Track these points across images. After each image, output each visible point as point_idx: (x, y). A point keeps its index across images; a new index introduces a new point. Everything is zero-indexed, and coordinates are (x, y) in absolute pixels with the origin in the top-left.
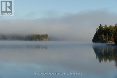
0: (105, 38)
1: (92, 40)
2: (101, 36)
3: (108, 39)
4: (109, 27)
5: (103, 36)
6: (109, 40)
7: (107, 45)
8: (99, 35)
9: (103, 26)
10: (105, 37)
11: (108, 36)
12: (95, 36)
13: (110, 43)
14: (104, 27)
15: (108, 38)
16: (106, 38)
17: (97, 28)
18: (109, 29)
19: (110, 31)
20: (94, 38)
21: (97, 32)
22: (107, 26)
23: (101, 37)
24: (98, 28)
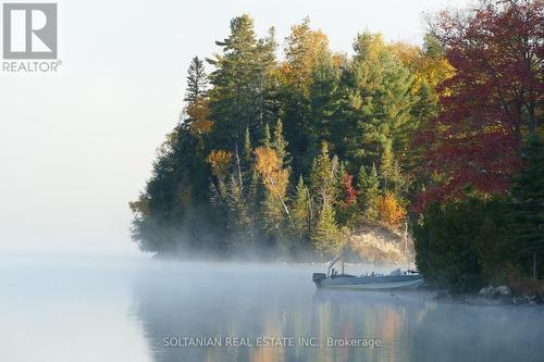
0: (291, 192)
1: (132, 216)
2: (248, 164)
3: (327, 208)
4: (351, 54)
5: (270, 163)
6: (341, 220)
7: (319, 279)
8: (217, 158)
9: (271, 45)
10: (293, 180)
11: (330, 169)
12: (162, 166)
13: (349, 254)
14: (280, 57)
15: (327, 200)
16: (303, 192)
17: (197, 63)
18: (348, 79)
19: (356, 101)
20: (153, 187)
21: (190, 111)
22: (318, 36)
23: (247, 183)
24: (209, 69)
